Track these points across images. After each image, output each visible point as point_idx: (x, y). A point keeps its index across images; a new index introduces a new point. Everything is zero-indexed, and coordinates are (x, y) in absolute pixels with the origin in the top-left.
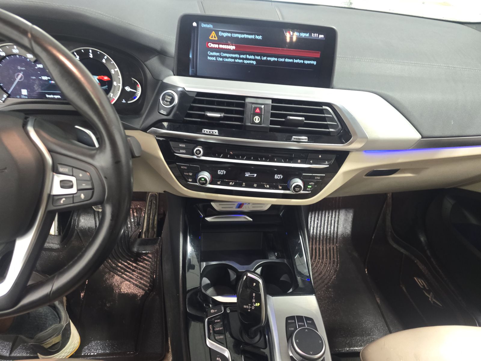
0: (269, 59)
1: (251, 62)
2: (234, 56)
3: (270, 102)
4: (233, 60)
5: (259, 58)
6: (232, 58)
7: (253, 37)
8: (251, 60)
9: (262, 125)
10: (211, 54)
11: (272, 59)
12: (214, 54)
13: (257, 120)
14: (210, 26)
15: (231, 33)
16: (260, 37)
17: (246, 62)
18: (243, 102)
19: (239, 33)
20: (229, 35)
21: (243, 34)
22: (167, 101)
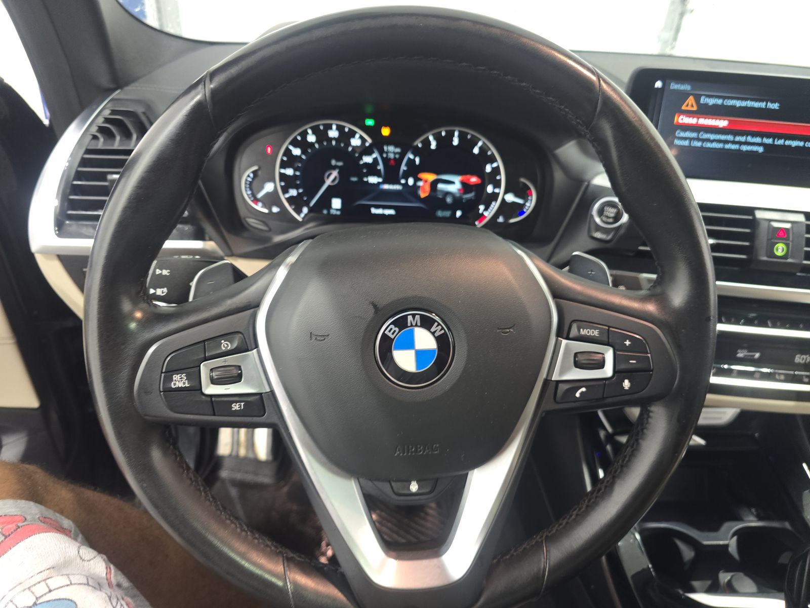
0: (788, 143)
1: (755, 148)
2: (723, 137)
3: (801, 218)
4: (720, 146)
5: (769, 141)
6: (719, 141)
7: (762, 105)
8: (754, 145)
9: (790, 260)
10: (682, 134)
11: (794, 144)
12: (688, 134)
13: (780, 250)
14: (686, 87)
15: (724, 98)
16: (776, 106)
17: (745, 148)
18: (750, 217)
19: (738, 99)
20: (719, 102)
21: (746, 99)
22: (608, 217)
